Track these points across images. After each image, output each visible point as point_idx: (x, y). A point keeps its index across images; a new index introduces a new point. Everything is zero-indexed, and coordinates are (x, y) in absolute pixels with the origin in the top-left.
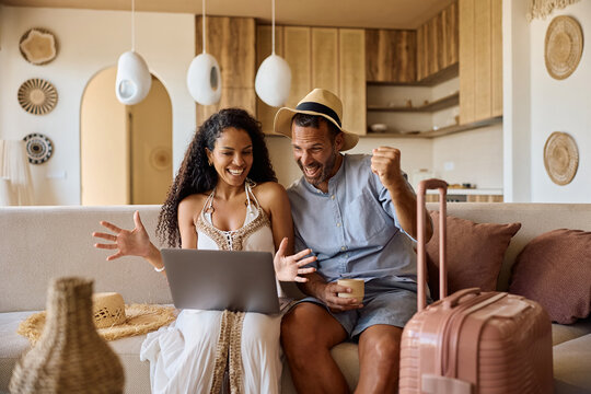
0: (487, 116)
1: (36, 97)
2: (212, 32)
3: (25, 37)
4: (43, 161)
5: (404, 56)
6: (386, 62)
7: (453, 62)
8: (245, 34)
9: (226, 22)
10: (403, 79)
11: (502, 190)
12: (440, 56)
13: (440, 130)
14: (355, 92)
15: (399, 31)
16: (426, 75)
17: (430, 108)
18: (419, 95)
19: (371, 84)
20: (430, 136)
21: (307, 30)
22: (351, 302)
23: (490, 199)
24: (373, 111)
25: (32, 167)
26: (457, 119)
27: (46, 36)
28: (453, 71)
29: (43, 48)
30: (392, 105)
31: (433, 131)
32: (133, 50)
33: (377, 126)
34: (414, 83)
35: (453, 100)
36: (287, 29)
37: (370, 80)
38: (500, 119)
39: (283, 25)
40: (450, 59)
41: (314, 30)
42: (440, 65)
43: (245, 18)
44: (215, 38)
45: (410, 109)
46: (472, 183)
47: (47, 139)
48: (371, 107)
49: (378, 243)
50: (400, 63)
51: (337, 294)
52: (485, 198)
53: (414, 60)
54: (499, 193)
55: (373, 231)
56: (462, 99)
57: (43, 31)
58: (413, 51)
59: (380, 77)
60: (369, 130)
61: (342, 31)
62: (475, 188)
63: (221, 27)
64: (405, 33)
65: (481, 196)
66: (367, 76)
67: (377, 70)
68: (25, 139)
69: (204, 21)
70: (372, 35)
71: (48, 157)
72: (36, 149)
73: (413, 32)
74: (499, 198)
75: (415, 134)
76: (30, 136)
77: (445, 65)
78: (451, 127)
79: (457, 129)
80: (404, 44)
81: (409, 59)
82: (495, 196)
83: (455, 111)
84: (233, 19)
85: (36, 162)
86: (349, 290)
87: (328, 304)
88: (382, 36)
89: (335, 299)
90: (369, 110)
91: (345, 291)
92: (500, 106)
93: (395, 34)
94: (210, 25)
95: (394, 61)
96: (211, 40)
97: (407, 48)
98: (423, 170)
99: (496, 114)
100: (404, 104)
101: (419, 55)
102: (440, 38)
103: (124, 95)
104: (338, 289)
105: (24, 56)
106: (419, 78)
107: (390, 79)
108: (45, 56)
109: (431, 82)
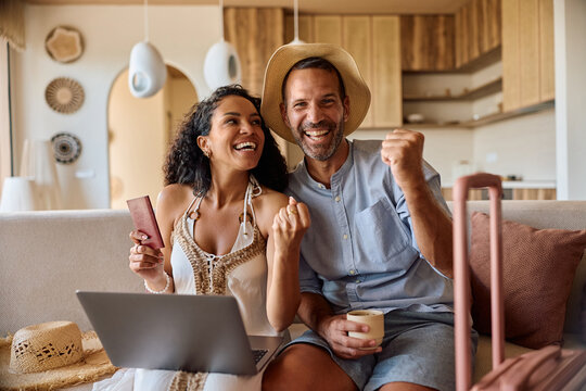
0: (534, 100)
1: (63, 96)
2: (239, 24)
3: (50, 35)
4: (71, 161)
5: (442, 42)
6: (422, 49)
7: (495, 44)
8: (273, 25)
9: (252, 13)
10: (441, 66)
11: (555, 182)
12: (480, 39)
13: (482, 119)
14: (390, 81)
15: (435, 16)
16: (466, 60)
17: (470, 96)
18: (458, 84)
19: (407, 73)
20: (471, 126)
21: (338, 19)
22: (367, 344)
23: (541, 195)
24: (410, 101)
25: (59, 167)
26: (501, 106)
27: (71, 34)
28: (495, 55)
29: (69, 46)
30: (429, 95)
31: (473, 121)
32: (147, 40)
33: (414, 117)
34: (453, 70)
35: (495, 87)
36: (317, 19)
37: (406, 68)
38: (551, 104)
39: (313, 14)
40: (491, 41)
41: (346, 19)
42: (480, 48)
43: (272, 9)
44: (242, 31)
45: (448, 98)
46: (517, 174)
47: (75, 138)
48: (408, 96)
49: (399, 267)
50: (437, 49)
51: (347, 333)
52: (534, 193)
53: (452, 46)
54: (550, 186)
55: (393, 251)
56: (505, 85)
57: (68, 29)
58: (451, 36)
59: (416, 66)
60: (406, 121)
61: (375, 19)
62: (520, 180)
63: (247, 17)
64: (442, 19)
65: (530, 190)
66: (402, 65)
67: (412, 58)
68: (53, 139)
69: (231, 13)
70: (407, 21)
71: (76, 157)
72: (64, 148)
73: (450, 17)
74: (550, 193)
75: (454, 124)
76: (58, 136)
77: (486, 48)
78: (494, 115)
79: (501, 117)
80: (441, 30)
81: (447, 45)
82: (546, 190)
83: (497, 98)
84: (260, 10)
85: (65, 162)
86: (366, 329)
87: (335, 347)
88: (418, 22)
89: (344, 340)
90: (405, 101)
91: (360, 329)
92: (552, 88)
93: (431, 19)
94: (237, 16)
95: (430, 48)
96: (238, 32)
97: (445, 34)
98: (464, 163)
99: (546, 97)
100: (442, 93)
101: (458, 41)
102: (481, 21)
103: (138, 89)
104: (350, 326)
105: (50, 54)
106: (458, 64)
107: (426, 67)
108: (72, 54)
109: (471, 68)
